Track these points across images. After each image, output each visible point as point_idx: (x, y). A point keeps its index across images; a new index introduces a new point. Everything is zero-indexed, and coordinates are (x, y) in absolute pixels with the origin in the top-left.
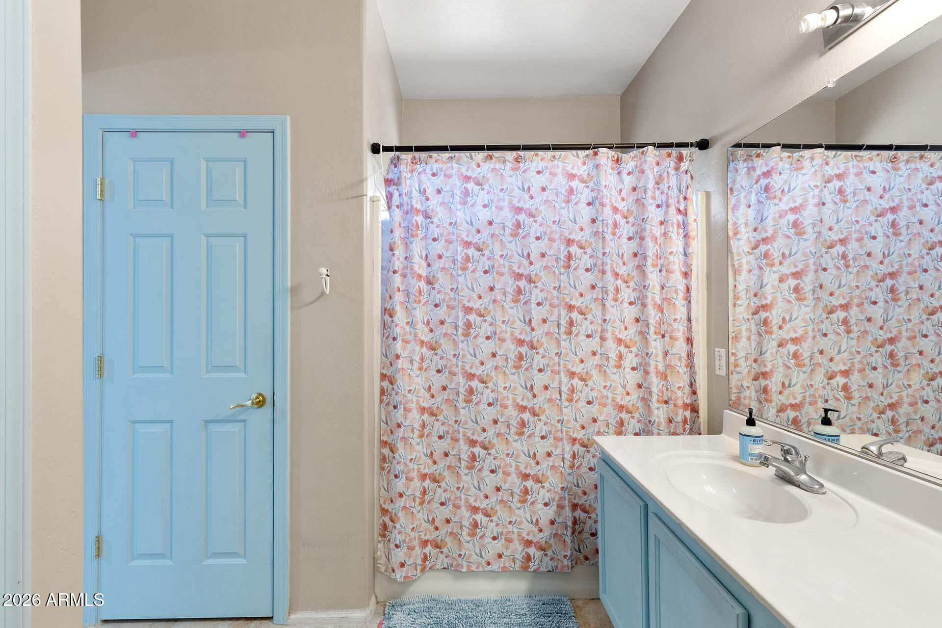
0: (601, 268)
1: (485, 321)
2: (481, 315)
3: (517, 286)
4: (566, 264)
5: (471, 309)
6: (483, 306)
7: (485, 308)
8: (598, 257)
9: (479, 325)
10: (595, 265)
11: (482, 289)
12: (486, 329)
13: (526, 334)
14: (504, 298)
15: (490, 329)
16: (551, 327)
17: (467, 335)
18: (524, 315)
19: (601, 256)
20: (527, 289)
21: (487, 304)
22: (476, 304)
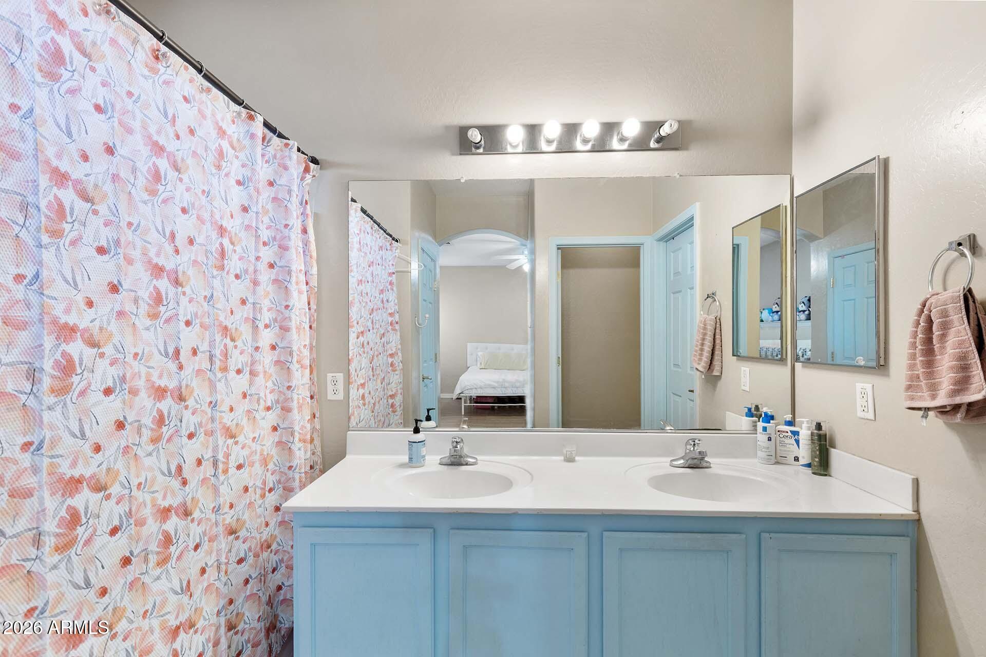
0: (253, 277)
1: (102, 355)
2: (93, 343)
3: (155, 287)
4: (219, 264)
5: (73, 329)
6: (97, 323)
7: (101, 329)
8: (250, 261)
9: (90, 365)
10: (246, 271)
11: (95, 287)
12: (105, 373)
13: (170, 375)
14: (135, 307)
15: (113, 372)
16: (202, 361)
17: (61, 390)
18: (165, 342)
19: (252, 259)
20: (171, 295)
21: (105, 318)
22: (83, 319)
